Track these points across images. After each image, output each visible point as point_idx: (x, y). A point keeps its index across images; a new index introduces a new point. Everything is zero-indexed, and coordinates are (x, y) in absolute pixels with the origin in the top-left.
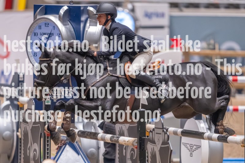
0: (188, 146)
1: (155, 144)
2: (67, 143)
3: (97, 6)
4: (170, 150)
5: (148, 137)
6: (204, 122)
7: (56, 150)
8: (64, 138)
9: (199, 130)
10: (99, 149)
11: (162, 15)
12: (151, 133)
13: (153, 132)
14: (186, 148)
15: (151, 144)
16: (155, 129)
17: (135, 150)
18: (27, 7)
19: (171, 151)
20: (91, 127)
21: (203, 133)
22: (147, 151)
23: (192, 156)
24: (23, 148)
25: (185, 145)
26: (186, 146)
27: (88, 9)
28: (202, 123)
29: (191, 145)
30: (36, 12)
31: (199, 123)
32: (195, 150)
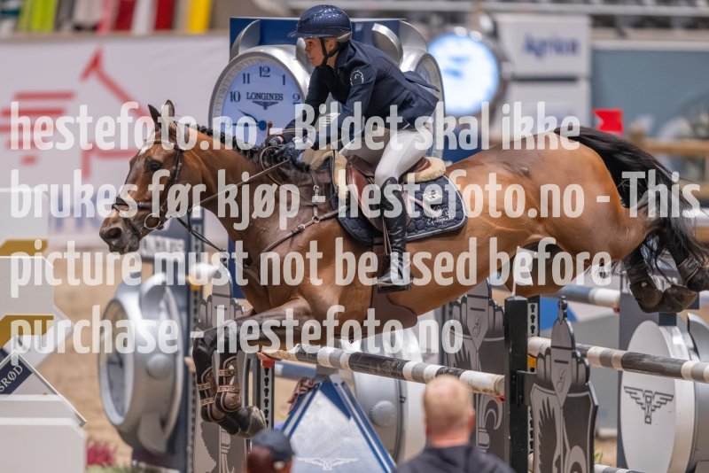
0: (640, 394)
1: (553, 389)
2: (318, 385)
3: (398, 21)
4: (592, 406)
5: (533, 370)
6: (682, 332)
7: (290, 405)
9: (669, 354)
10: (402, 402)
11: (573, 47)
12: (541, 361)
13: (548, 357)
14: (634, 400)
15: (543, 389)
16: (553, 350)
17: (500, 405)
18: (213, 26)
19: (596, 408)
21: (681, 362)
22: (529, 408)
23: (650, 423)
25: (631, 393)
26: (633, 395)
27: (373, 29)
28: (677, 334)
29: (647, 394)
30: (237, 39)
31: (670, 336)
32: (659, 407)
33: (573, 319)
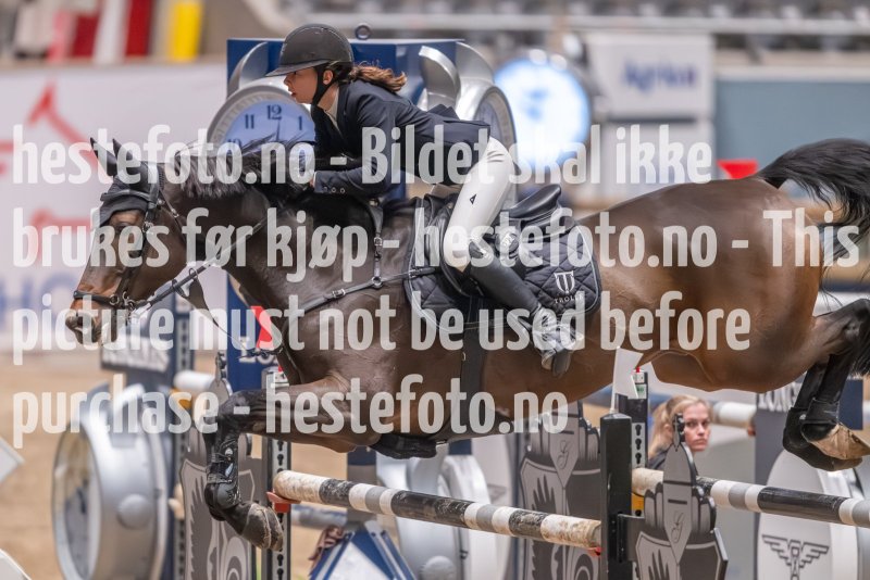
0: (783, 545)
1: (666, 539)
2: (350, 535)
3: (454, 43)
4: (719, 561)
5: (639, 513)
7: (311, 562)
8: (338, 517)
9: (822, 488)
10: (462, 558)
11: (690, 77)
12: (649, 501)
13: (659, 495)
14: (776, 554)
15: (649, 537)
16: (665, 486)
17: (595, 560)
18: (203, 50)
19: (725, 563)
20: (437, 478)
21: (839, 501)
22: (634, 565)
24: (190, 555)
25: (771, 544)
26: (774, 547)
27: (420, 54)
29: (793, 544)
30: (238, 67)
32: (810, 562)
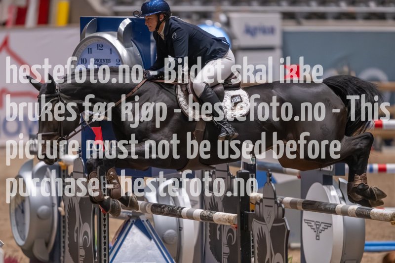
0: (313, 224)
1: (264, 221)
2: (133, 221)
4: (286, 230)
5: (253, 211)
6: (336, 188)
9: (328, 201)
10: (180, 230)
11: (272, 31)
13: (261, 204)
14: (310, 227)
15: (258, 222)
17: (235, 231)
18: (70, 21)
19: (288, 232)
21: (335, 205)
23: (319, 239)
24: (67, 230)
25: (308, 223)
26: (309, 224)
28: (333, 190)
29: (317, 223)
30: (84, 29)
31: (329, 190)
32: (324, 230)
33: (275, 182)
